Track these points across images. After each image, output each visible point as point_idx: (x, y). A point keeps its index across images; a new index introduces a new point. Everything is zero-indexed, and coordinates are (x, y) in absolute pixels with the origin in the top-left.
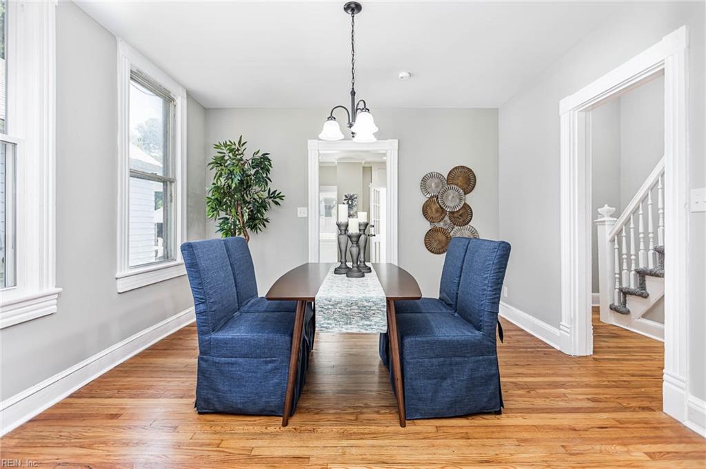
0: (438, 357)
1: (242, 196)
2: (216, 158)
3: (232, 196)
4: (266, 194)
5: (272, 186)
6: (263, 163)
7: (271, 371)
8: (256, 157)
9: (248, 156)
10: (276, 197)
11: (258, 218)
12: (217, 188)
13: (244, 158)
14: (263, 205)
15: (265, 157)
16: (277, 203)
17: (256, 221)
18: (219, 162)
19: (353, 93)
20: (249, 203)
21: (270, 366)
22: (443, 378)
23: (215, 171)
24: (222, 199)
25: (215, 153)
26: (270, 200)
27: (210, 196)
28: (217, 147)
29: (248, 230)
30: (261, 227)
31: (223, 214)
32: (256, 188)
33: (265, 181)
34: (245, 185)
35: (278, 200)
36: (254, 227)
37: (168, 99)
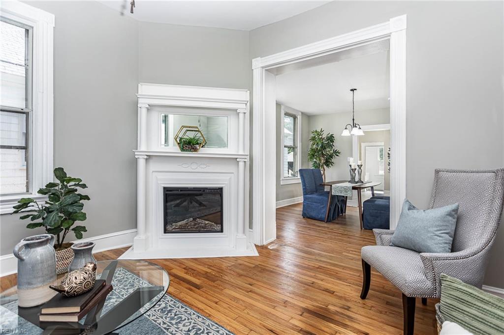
0: (375, 210)
1: (322, 152)
2: (313, 137)
3: (318, 152)
4: (332, 152)
5: (335, 148)
6: (331, 139)
7: (323, 207)
8: (328, 136)
9: (324, 136)
10: (337, 153)
11: (329, 162)
12: (312, 150)
13: (323, 137)
14: (331, 156)
15: (332, 136)
16: (337, 155)
17: (328, 163)
18: (313, 139)
19: (353, 120)
20: (325, 155)
21: (322, 206)
22: (377, 217)
23: (312, 142)
24: (313, 154)
25: (312, 135)
26: (334, 154)
27: (309, 153)
28: (313, 132)
29: (325, 167)
30: (331, 165)
31: (315, 160)
32: (328, 149)
33: (332, 146)
34: (323, 148)
35: (338, 154)
36: (328, 166)
37: (295, 118)
